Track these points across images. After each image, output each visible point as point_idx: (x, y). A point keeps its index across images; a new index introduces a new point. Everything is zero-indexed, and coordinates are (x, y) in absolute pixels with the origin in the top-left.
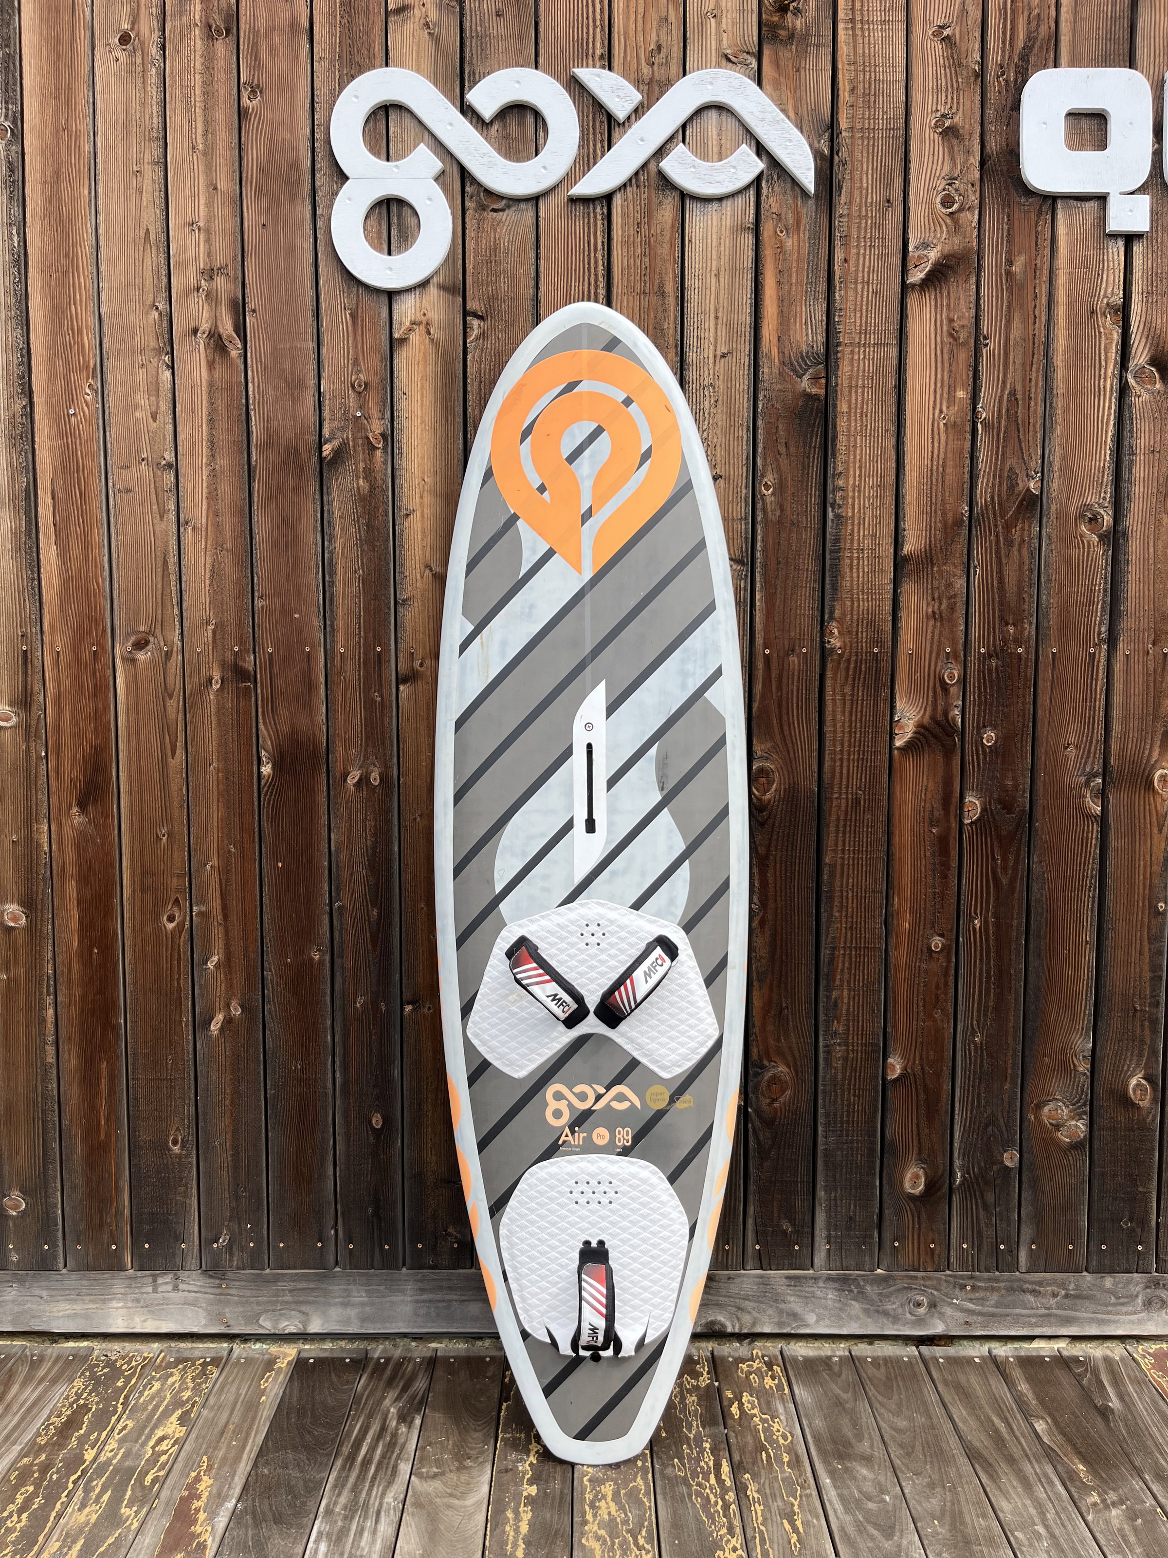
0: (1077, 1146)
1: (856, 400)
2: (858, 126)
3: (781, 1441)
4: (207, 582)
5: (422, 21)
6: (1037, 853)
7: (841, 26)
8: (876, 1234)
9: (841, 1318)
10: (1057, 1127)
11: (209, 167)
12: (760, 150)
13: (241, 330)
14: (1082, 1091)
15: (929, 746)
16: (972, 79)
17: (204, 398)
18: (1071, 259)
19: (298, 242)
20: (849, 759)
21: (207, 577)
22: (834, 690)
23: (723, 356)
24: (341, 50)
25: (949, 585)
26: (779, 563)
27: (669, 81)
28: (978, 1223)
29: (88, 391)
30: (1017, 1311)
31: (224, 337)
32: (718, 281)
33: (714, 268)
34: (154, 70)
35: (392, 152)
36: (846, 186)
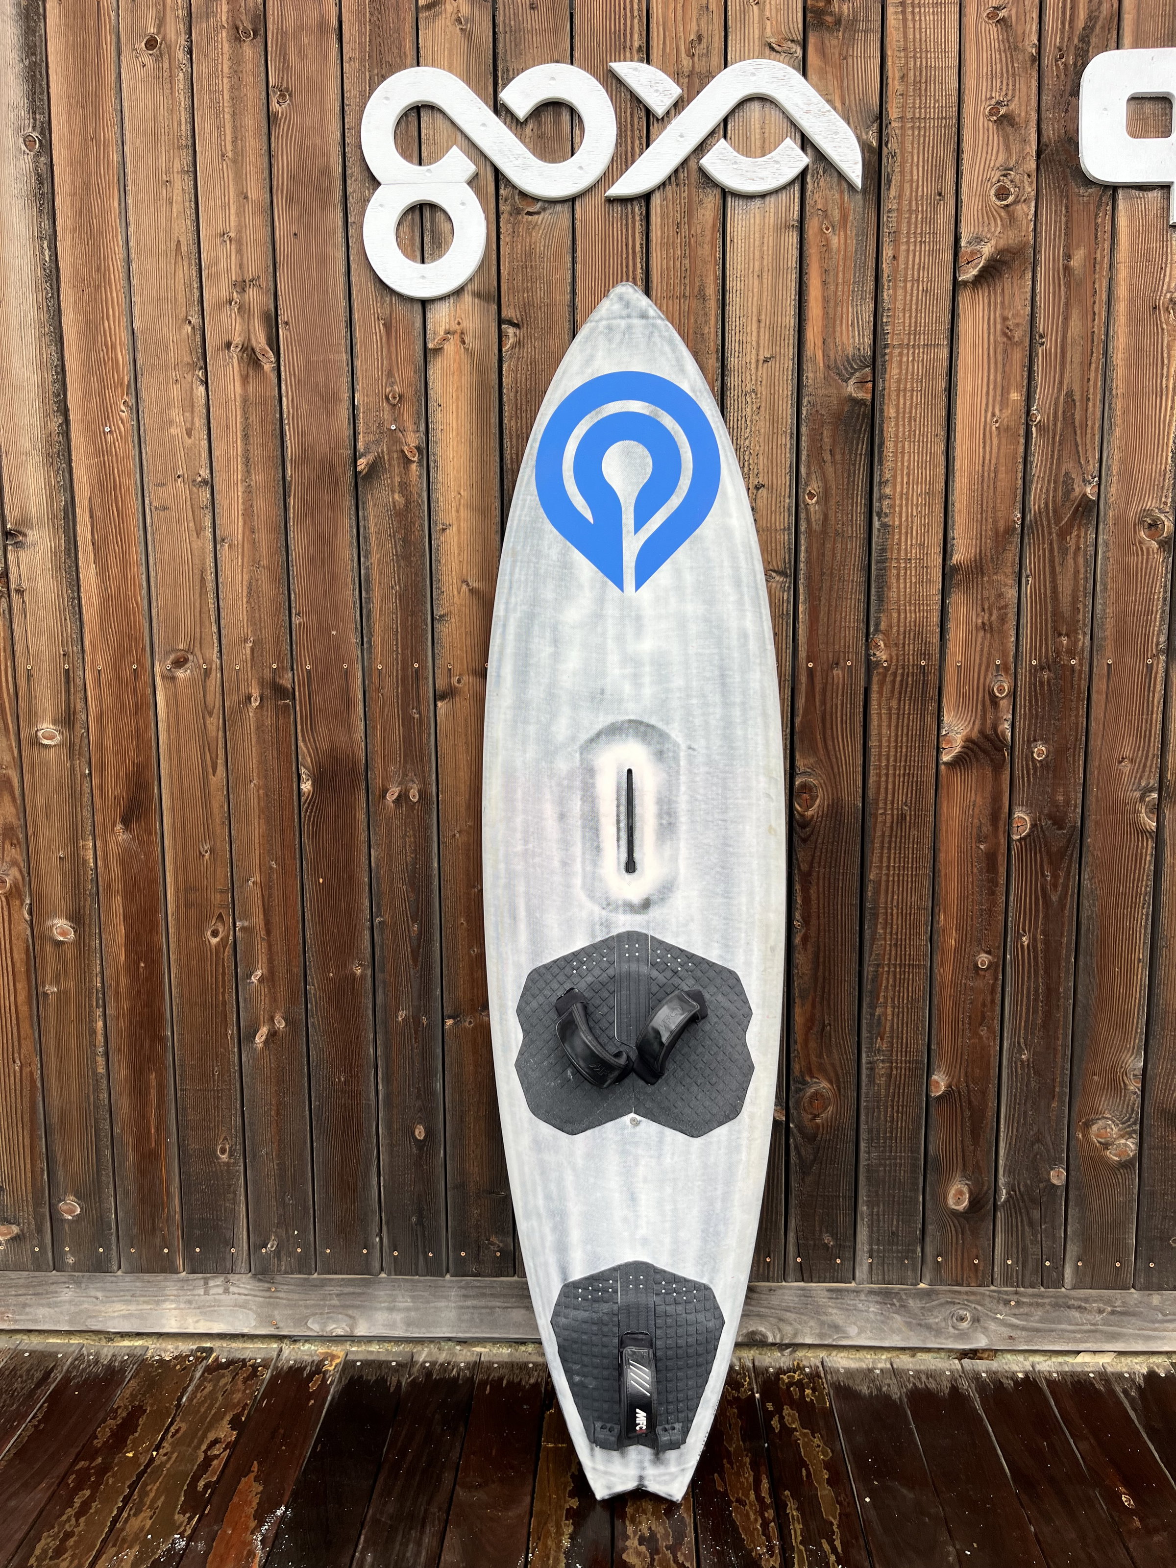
0: (1126, 1165)
1: (905, 404)
2: (909, 115)
3: (821, 1456)
4: (245, 600)
5: (454, 17)
6: (1088, 869)
7: (890, 10)
8: (919, 1249)
9: (882, 1330)
10: (1106, 1146)
11: (239, 176)
12: (805, 143)
13: (274, 343)
14: (1133, 1110)
15: (977, 760)
16: (1029, 63)
17: (238, 413)
18: (1132, 251)
19: (330, 250)
20: (894, 775)
21: (245, 594)
22: (879, 704)
23: (766, 361)
24: (371, 50)
25: (1000, 595)
26: (823, 574)
27: (709, 72)
28: (1023, 1240)
29: (123, 408)
30: (1063, 1326)
31: (257, 350)
32: (761, 283)
33: (757, 268)
34: (181, 75)
35: (424, 155)
36: (895, 179)
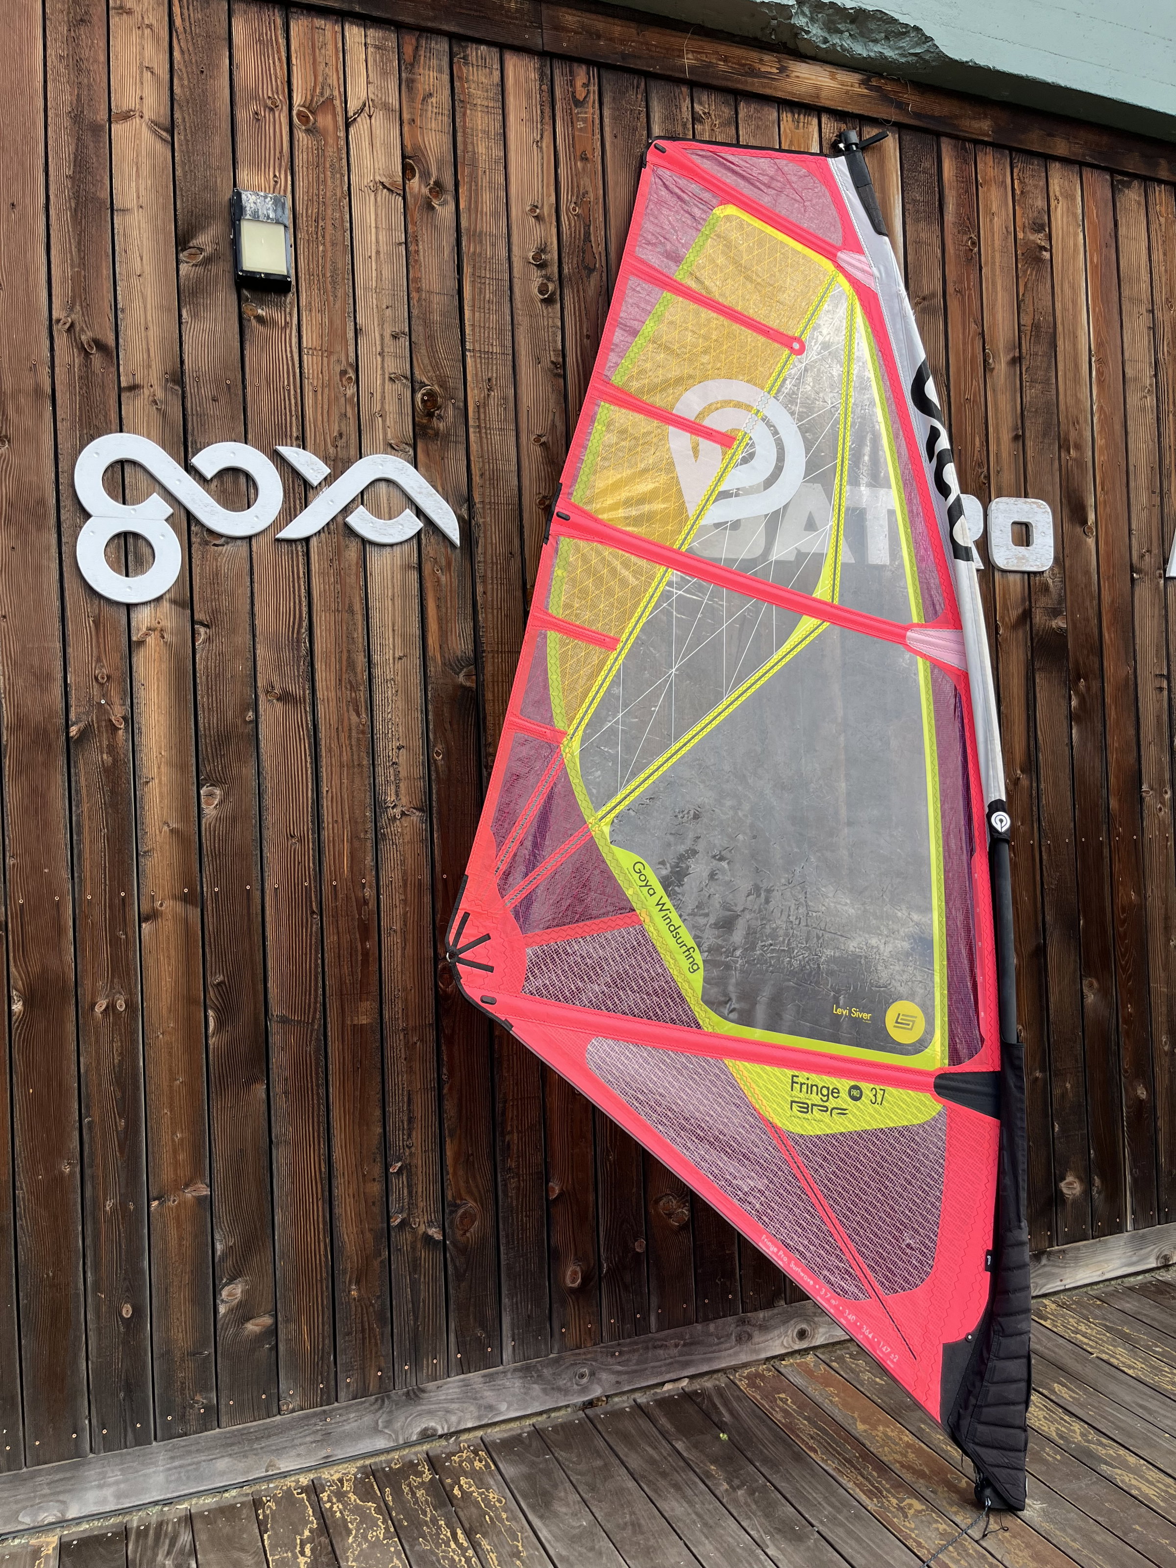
0: (683, 1227)
1: (498, 690)
2: (487, 500)
3: (498, 1504)
5: (151, 398)
8: (548, 1326)
9: (525, 1401)
10: (670, 1215)
12: (419, 513)
19: (45, 563)
23: (400, 658)
24: (81, 415)
26: (448, 810)
27: (350, 461)
28: (621, 1301)
30: (652, 1364)
33: (390, 594)
35: (128, 497)
36: (481, 541)
